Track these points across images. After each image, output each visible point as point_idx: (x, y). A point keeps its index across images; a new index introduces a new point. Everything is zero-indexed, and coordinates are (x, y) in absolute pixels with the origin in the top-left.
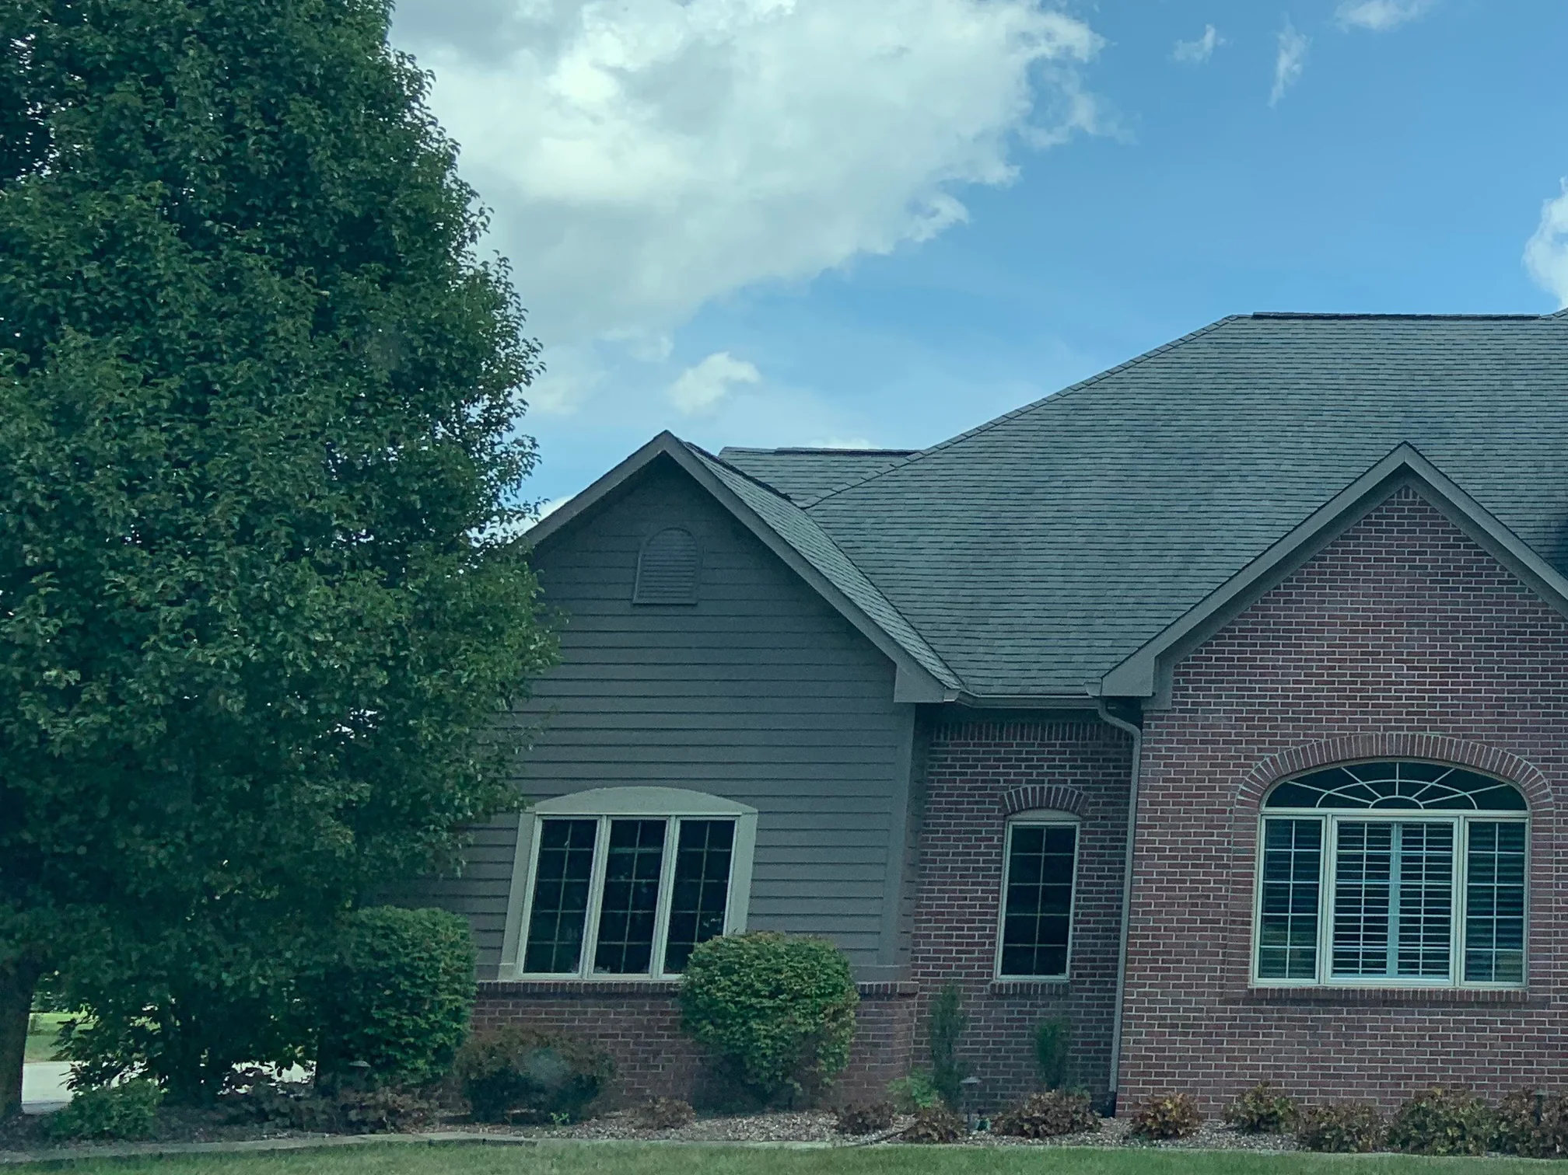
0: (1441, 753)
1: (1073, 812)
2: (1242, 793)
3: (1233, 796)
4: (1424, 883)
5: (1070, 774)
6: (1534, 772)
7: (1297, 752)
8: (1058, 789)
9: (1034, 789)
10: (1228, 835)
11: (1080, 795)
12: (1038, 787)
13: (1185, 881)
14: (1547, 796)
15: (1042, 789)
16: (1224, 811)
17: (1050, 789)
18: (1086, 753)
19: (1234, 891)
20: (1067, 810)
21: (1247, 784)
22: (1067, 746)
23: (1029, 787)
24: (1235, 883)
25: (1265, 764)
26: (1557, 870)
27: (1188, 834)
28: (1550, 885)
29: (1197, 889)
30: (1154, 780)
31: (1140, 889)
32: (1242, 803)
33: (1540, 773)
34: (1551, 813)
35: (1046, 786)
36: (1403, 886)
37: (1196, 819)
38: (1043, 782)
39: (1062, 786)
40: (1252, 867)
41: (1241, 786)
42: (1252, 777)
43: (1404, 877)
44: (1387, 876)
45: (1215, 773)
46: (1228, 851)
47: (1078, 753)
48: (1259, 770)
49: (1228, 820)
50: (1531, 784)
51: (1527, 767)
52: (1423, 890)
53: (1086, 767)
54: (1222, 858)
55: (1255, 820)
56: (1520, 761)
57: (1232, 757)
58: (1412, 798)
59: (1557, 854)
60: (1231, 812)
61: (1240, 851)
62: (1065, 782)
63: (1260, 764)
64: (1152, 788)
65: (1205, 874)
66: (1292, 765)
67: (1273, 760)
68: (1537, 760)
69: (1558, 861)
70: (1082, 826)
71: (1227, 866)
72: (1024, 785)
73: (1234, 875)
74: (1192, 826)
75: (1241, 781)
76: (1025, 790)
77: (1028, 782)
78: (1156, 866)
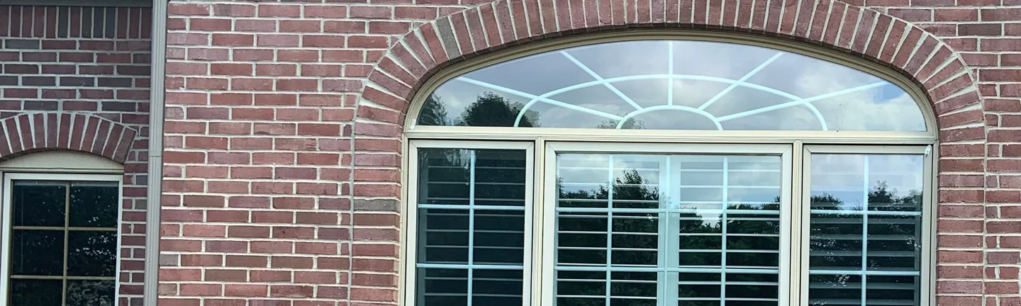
0: (759, 18)
1: (107, 157)
2: (368, 94)
3: (350, 101)
4: (723, 269)
5: (101, 94)
6: (945, 53)
7: (472, 16)
8: (80, 119)
9: (38, 118)
10: (343, 175)
11: (118, 129)
12: (45, 113)
13: (262, 262)
14: (971, 99)
15: (52, 118)
16: (333, 131)
17: (66, 118)
18: (126, 58)
19: (358, 280)
20: (96, 154)
21: (377, 78)
22: (92, 45)
23: (31, 114)
24: (359, 265)
25: (411, 38)
26: (991, 243)
27: (266, 174)
28: (978, 273)
29: (286, 277)
30: (195, 69)
31: (177, 275)
32: (369, 113)
33: (956, 55)
34: (978, 134)
35: (59, 113)
36: (683, 276)
37: (280, 143)
38: (54, 106)
39: (88, 114)
40: (394, 236)
41: (367, 83)
42: (386, 64)
43: (684, 260)
44: (652, 259)
45: (314, 56)
46: (344, 205)
47: (113, 58)
48: (399, 51)
49: (344, 146)
50: (940, 77)
51: (929, 45)
52: (723, 283)
53: (128, 83)
54: (333, 218)
55: (396, 146)
56: (916, 33)
57: (347, 27)
58: (700, 111)
59: (991, 212)
60: (348, 131)
61: (368, 205)
62: (93, 107)
63: (401, 38)
64: (193, 84)
65: (300, 248)
66: (465, 42)
67: (428, 33)
68: (949, 30)
69: (992, 227)
70: (127, 180)
71: (343, 234)
72: (23, 111)
73: (358, 250)
74: (272, 159)
75: (366, 72)
76: (24, 119)
77: (29, 106)
78: (205, 232)
